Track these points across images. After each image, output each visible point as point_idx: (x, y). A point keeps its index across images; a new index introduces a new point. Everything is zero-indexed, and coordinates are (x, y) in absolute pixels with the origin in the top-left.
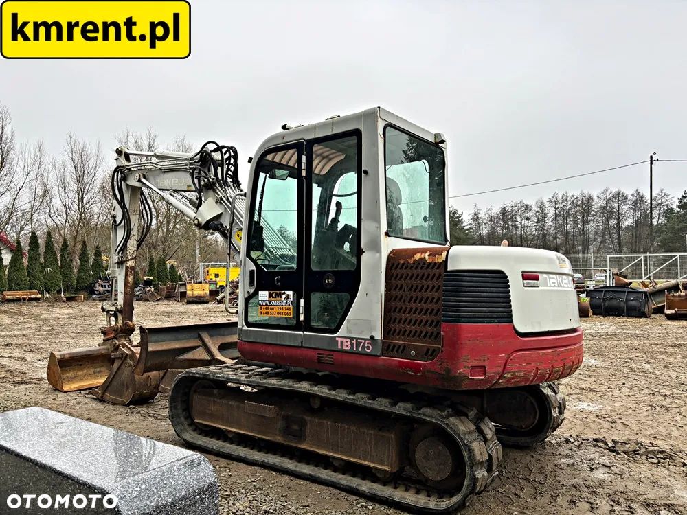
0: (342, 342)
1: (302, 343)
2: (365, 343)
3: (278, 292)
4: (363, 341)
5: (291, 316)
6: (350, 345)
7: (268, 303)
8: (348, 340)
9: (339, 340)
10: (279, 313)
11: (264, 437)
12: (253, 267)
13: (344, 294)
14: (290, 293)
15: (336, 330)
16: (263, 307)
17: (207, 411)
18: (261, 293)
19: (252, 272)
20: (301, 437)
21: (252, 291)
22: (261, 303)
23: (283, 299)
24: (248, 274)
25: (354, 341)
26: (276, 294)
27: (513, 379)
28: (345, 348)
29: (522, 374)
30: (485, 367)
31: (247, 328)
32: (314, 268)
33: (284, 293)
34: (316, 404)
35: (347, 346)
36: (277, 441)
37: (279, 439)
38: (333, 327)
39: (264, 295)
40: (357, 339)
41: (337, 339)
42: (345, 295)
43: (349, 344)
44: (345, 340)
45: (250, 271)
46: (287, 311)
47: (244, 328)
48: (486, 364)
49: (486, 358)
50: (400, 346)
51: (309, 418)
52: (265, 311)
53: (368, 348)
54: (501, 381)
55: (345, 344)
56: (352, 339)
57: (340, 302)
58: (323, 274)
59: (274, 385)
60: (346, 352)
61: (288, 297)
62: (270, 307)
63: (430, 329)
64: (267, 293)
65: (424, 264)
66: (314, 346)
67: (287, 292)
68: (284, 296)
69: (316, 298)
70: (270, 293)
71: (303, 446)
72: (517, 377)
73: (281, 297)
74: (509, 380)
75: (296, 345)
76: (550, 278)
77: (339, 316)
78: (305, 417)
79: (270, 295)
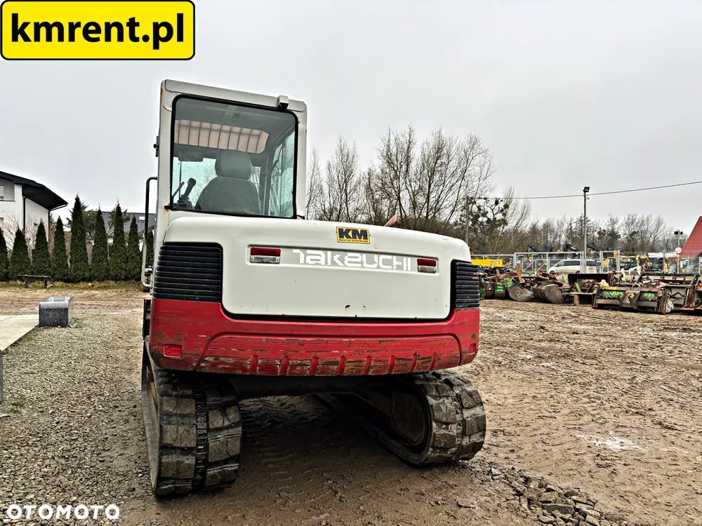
27: (218, 364)
29: (231, 361)
30: (181, 347)
48: (183, 343)
49: (182, 338)
54: (203, 364)
72: (224, 363)
74: (214, 365)
76: (306, 255)
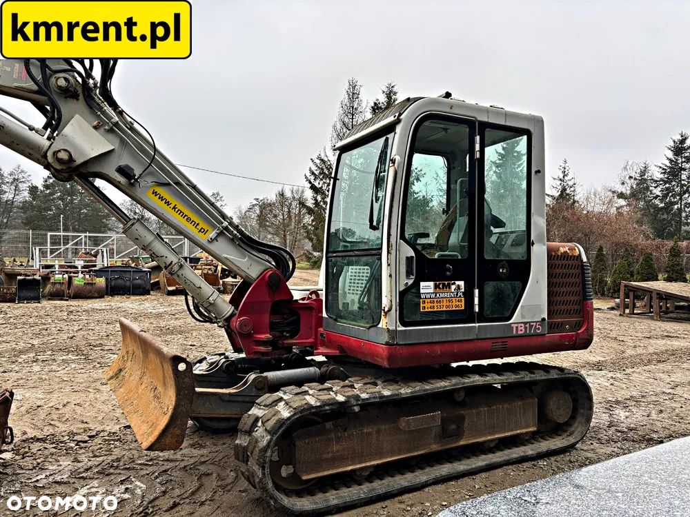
0: (517, 328)
1: (477, 335)
2: (536, 326)
3: (446, 283)
4: (535, 324)
5: (463, 308)
6: (524, 330)
7: (433, 296)
8: (523, 325)
9: (514, 326)
10: (447, 307)
11: (416, 454)
12: (412, 253)
13: (516, 282)
14: (461, 283)
15: (510, 318)
16: (426, 300)
17: (325, 456)
18: (422, 284)
19: (409, 259)
20: (459, 434)
21: (410, 282)
22: (423, 296)
23: (453, 291)
24: (403, 262)
25: (528, 325)
26: (444, 285)
28: (520, 333)
31: (404, 328)
32: (487, 257)
33: (454, 284)
34: (460, 397)
35: (521, 330)
36: (434, 450)
37: (435, 447)
38: (507, 314)
39: (427, 287)
40: (530, 322)
41: (512, 325)
42: (518, 284)
43: (523, 328)
44: (520, 325)
45: (407, 258)
46: (457, 303)
47: (398, 329)
50: (559, 324)
51: (467, 412)
52: (430, 305)
53: (539, 329)
55: (519, 329)
56: (525, 323)
57: (514, 291)
58: (495, 264)
59: (445, 387)
60: (521, 336)
61: (459, 287)
62: (435, 300)
63: (576, 307)
64: (431, 284)
65: (568, 256)
66: (489, 336)
67: (457, 283)
68: (453, 287)
69: (490, 287)
70: (435, 284)
71: (462, 443)
73: (450, 288)
75: (471, 338)
77: (512, 303)
78: (462, 412)
79: (436, 287)
